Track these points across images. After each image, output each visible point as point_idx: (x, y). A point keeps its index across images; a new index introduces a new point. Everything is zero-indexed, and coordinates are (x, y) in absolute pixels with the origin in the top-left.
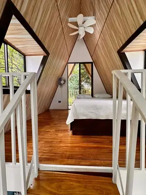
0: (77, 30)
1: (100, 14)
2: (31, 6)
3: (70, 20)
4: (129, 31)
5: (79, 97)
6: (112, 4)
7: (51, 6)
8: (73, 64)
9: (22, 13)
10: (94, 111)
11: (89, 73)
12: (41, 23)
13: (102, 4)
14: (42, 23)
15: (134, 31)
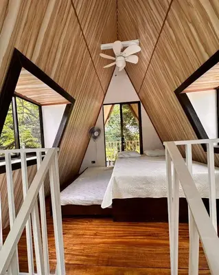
0: (114, 61)
1: (147, 38)
2: (47, 48)
3: (103, 47)
4: (190, 66)
5: (121, 156)
6: (162, 28)
7: (74, 38)
8: (111, 106)
9: (34, 61)
10: (143, 186)
11: (136, 116)
12: (61, 65)
13: (148, 25)
14: (63, 64)
15: (197, 68)
